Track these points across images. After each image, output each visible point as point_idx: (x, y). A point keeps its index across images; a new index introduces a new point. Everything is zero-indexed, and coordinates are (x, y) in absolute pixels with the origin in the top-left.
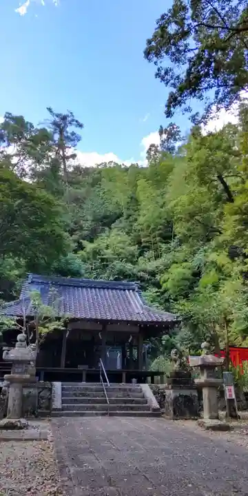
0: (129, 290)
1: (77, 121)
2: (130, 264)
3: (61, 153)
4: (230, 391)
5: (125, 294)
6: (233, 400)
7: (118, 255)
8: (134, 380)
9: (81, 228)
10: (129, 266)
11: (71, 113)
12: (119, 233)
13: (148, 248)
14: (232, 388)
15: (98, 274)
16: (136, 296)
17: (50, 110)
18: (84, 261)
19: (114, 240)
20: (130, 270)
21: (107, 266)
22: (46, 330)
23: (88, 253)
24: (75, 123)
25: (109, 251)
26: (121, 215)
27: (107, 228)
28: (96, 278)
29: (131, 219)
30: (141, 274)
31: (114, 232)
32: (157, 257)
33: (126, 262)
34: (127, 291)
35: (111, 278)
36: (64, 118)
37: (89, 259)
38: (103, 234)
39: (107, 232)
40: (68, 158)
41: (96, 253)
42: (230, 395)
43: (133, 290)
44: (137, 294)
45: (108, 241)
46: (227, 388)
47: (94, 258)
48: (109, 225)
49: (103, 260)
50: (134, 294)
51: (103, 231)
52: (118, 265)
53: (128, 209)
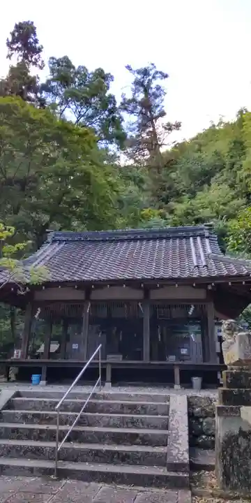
0: (195, 237)
1: (161, 73)
3: (149, 114)
5: (187, 244)
8: (197, 381)
11: (152, 64)
12: (220, 187)
17: (128, 67)
24: (159, 75)
26: (223, 167)
29: (236, 167)
36: (145, 72)
40: (156, 118)
43: (202, 236)
44: (207, 241)
48: (207, 182)
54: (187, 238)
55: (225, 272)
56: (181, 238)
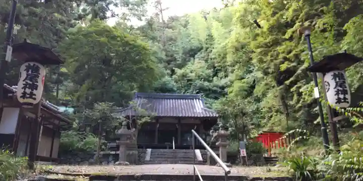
0: (196, 99)
2: (206, 82)
3: (159, 7)
4: (243, 152)
5: (193, 102)
6: (245, 157)
7: (199, 77)
9: (175, 60)
10: (206, 84)
12: (200, 61)
13: (220, 70)
14: (245, 150)
15: (186, 90)
16: (200, 103)
18: (176, 82)
19: (196, 67)
20: (207, 86)
21: (191, 84)
22: (141, 122)
23: (179, 76)
25: (193, 74)
26: (202, 48)
27: (192, 59)
28: (184, 93)
29: (209, 50)
30: (215, 88)
31: (197, 60)
32: (226, 76)
33: (204, 81)
34: (195, 100)
35: (194, 92)
37: (179, 80)
38: (189, 63)
39: (192, 61)
40: (164, 10)
41: (184, 76)
42: (244, 154)
43: (199, 99)
44: (200, 101)
45: (193, 67)
46: (241, 151)
47: (183, 80)
48: (193, 56)
49: (189, 80)
50: (199, 101)
51: (189, 61)
52: (199, 83)
53: (207, 44)
54: (193, 99)
55: (208, 115)
56: (191, 99)
